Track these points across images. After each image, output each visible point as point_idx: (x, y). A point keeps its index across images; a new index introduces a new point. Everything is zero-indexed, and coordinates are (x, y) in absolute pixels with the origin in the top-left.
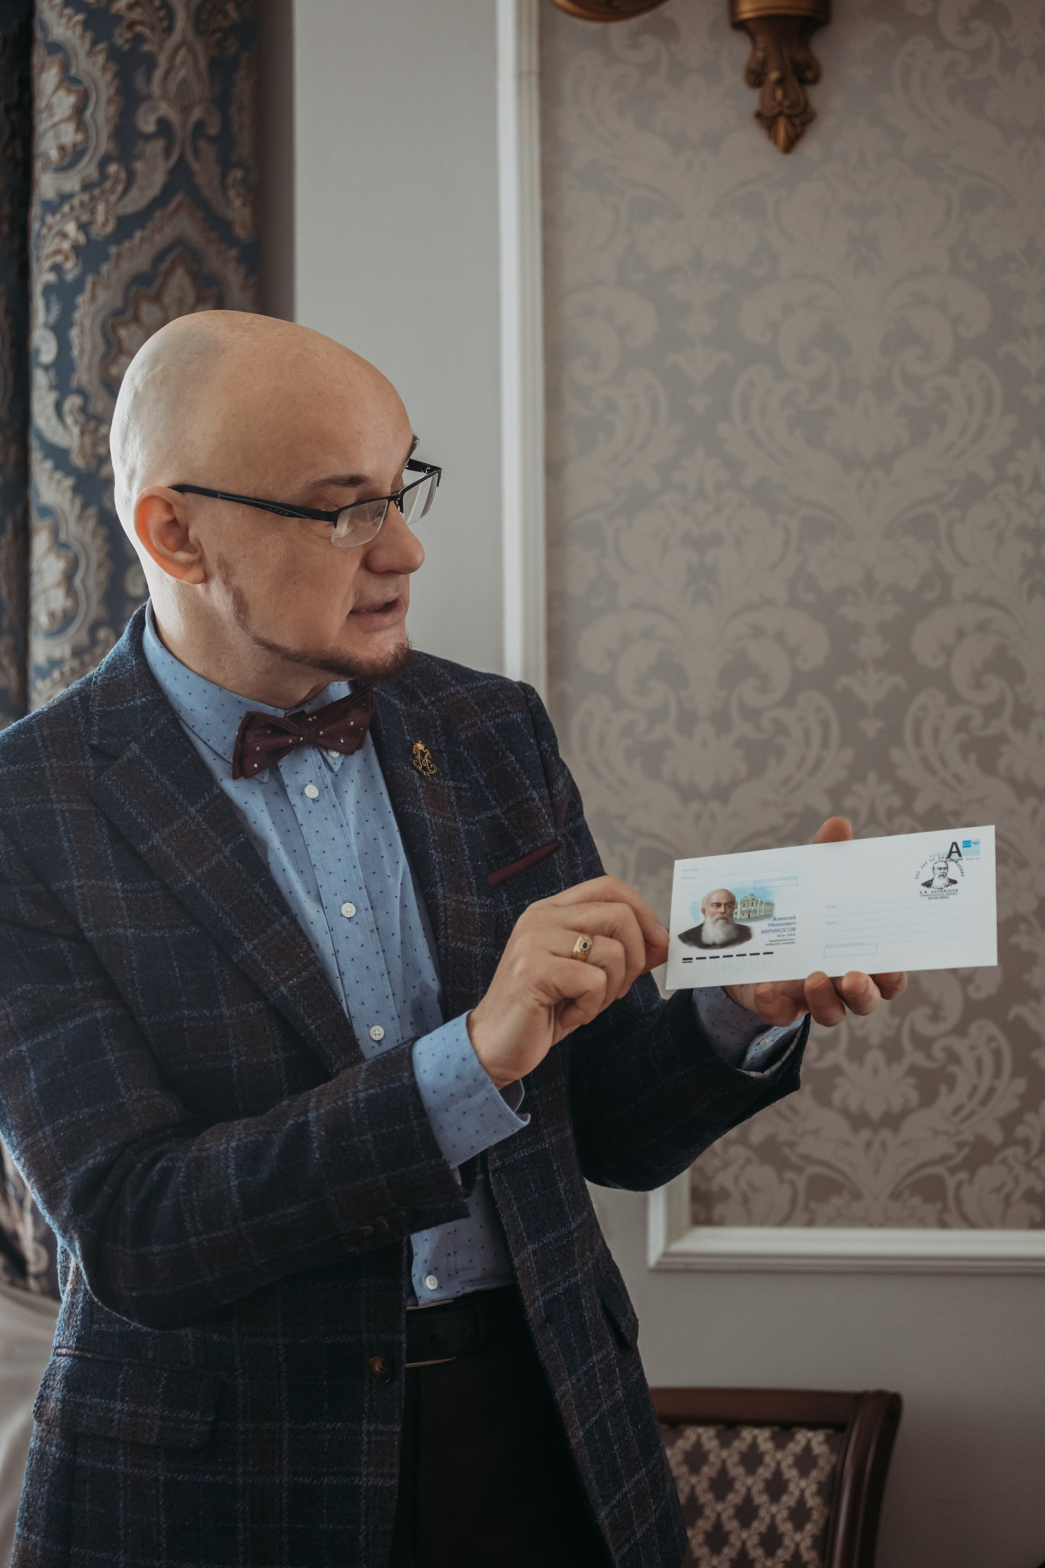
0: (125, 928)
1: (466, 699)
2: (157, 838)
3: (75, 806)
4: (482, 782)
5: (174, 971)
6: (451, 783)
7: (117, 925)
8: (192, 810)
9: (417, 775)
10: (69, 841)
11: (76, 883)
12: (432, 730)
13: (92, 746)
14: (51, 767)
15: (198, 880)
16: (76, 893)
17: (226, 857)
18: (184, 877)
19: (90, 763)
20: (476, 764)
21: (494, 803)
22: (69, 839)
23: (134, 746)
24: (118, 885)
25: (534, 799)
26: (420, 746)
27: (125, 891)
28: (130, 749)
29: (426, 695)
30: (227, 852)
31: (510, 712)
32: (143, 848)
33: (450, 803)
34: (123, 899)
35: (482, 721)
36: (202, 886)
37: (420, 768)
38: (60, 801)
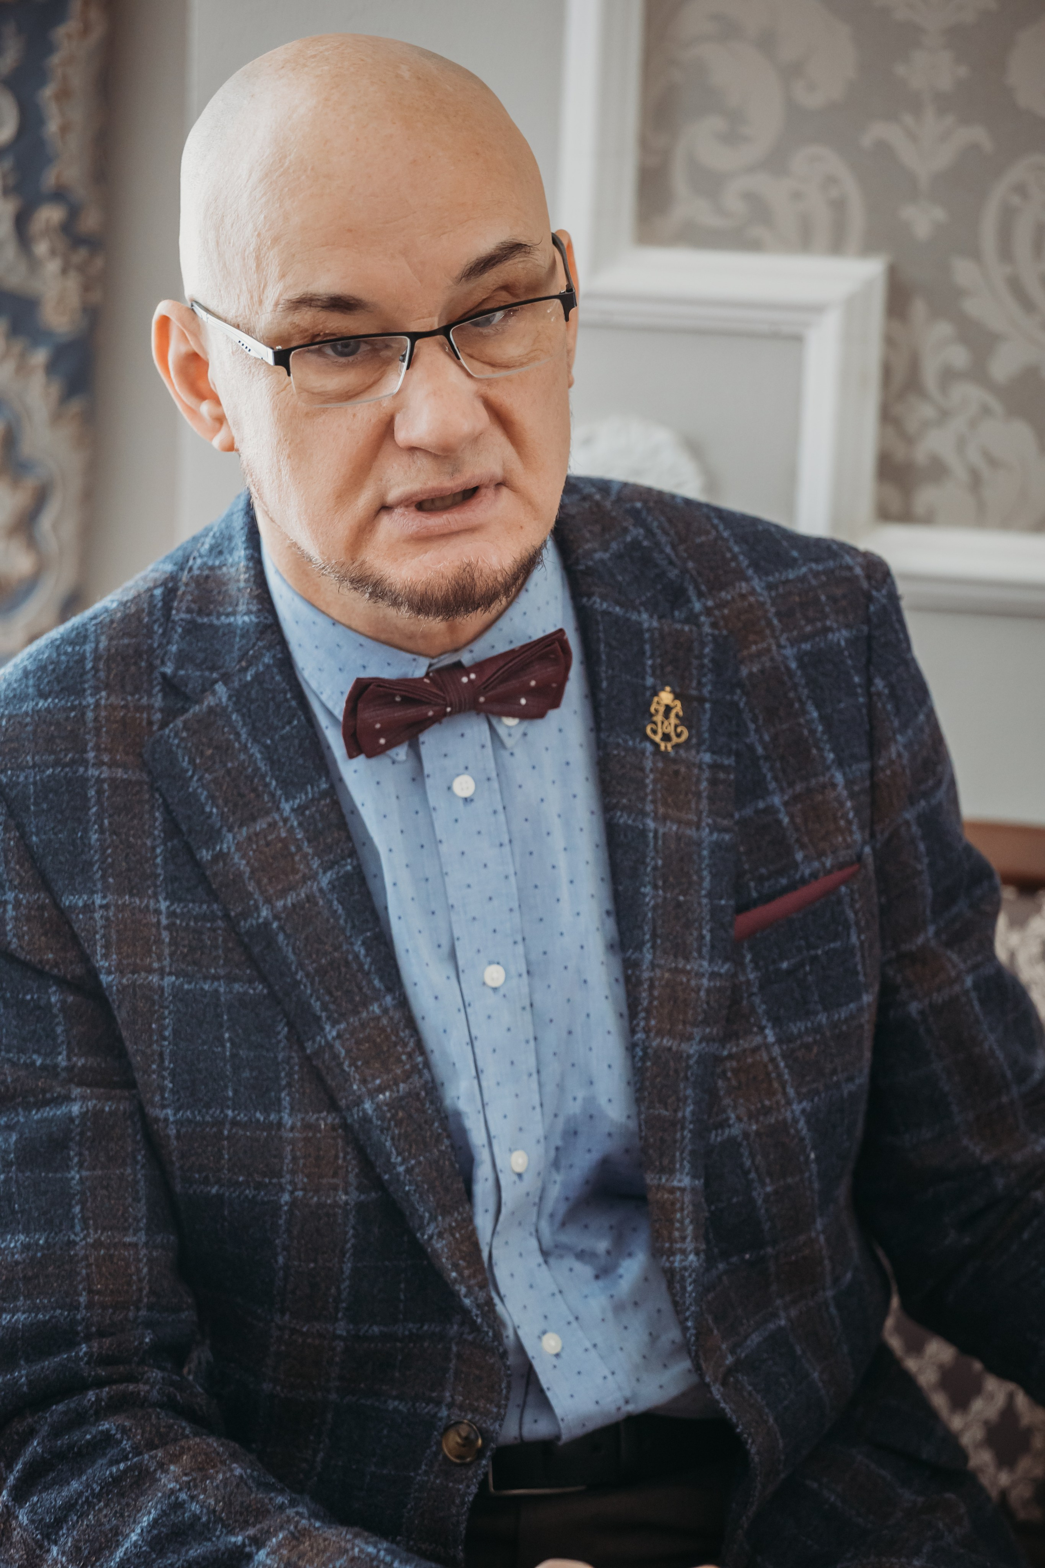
0: (162, 973)
1: (763, 604)
2: (228, 842)
3: (120, 773)
4: (760, 750)
5: (224, 1046)
6: (707, 758)
7: (150, 970)
8: (286, 807)
9: (649, 748)
10: (102, 831)
11: (98, 900)
12: (695, 662)
13: (164, 675)
14: (97, 705)
15: (276, 917)
16: (97, 916)
17: (321, 890)
18: (257, 908)
19: (158, 701)
20: (755, 720)
21: (773, 785)
22: (101, 826)
23: (220, 688)
24: (163, 905)
25: (834, 786)
26: (666, 697)
27: (172, 914)
28: (214, 693)
29: (700, 595)
30: (325, 880)
31: (830, 629)
32: (205, 855)
33: (698, 794)
34: (167, 928)
35: (780, 646)
36: (281, 928)
37: (657, 738)
38: (99, 764)
